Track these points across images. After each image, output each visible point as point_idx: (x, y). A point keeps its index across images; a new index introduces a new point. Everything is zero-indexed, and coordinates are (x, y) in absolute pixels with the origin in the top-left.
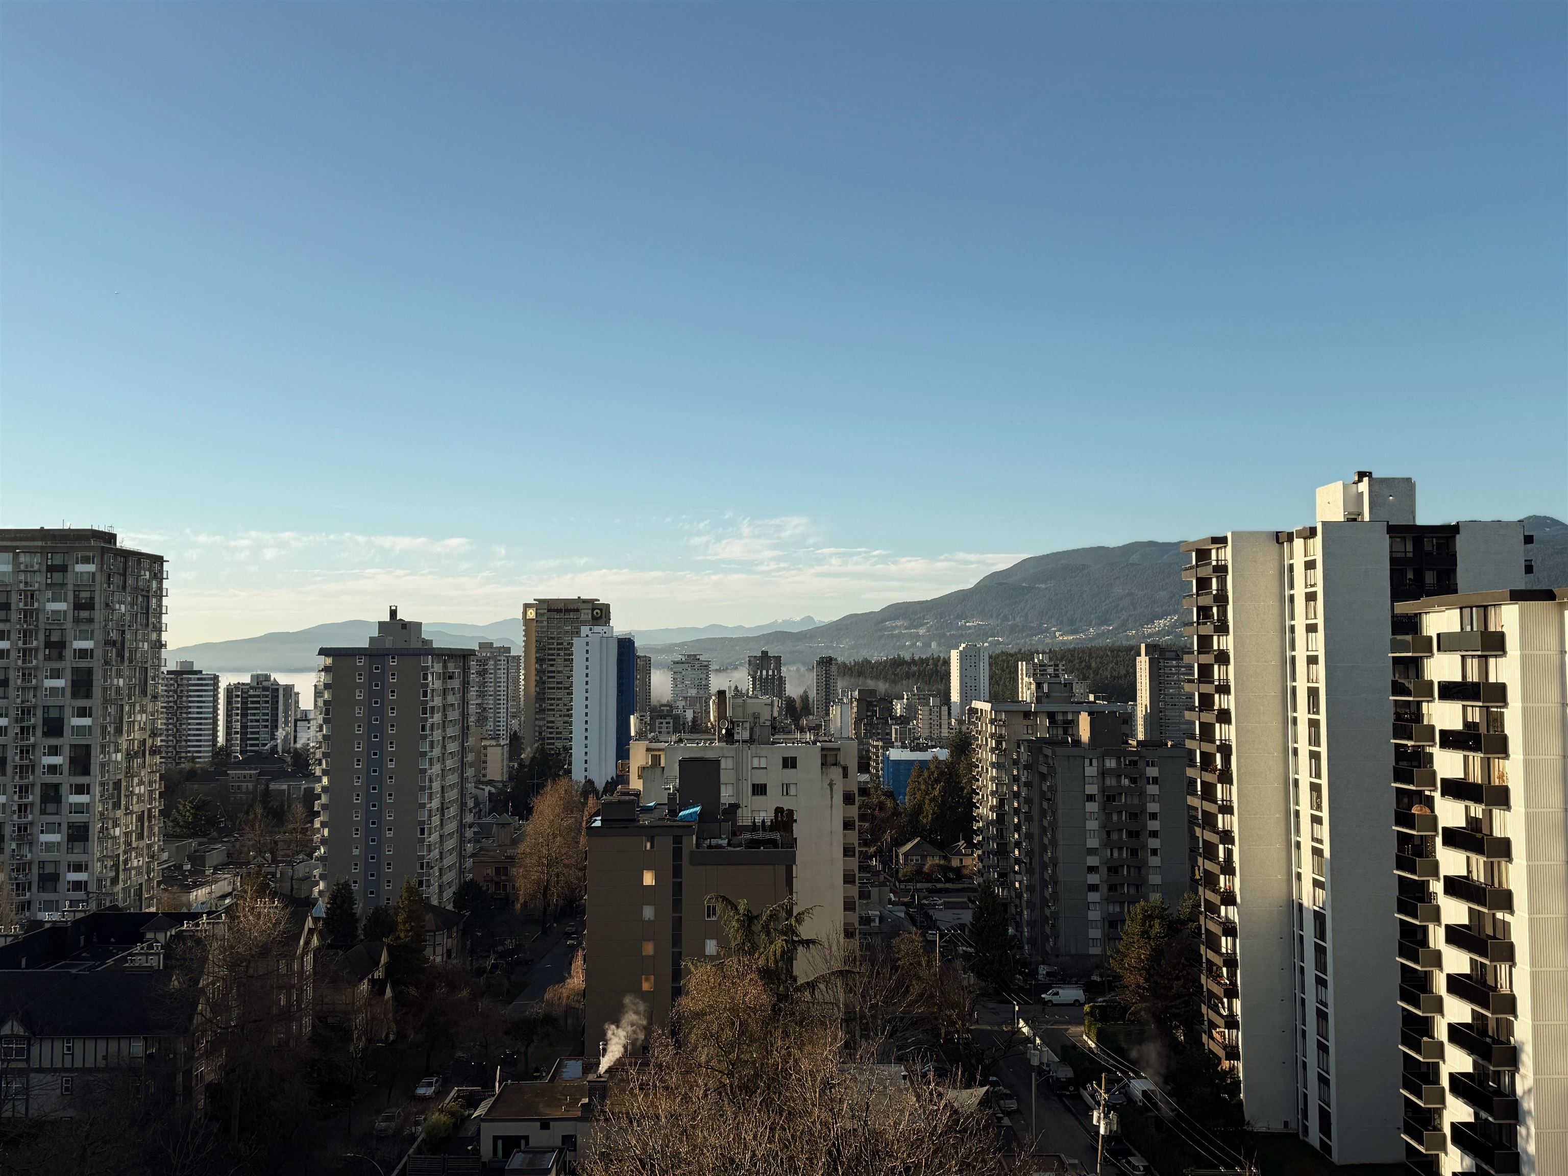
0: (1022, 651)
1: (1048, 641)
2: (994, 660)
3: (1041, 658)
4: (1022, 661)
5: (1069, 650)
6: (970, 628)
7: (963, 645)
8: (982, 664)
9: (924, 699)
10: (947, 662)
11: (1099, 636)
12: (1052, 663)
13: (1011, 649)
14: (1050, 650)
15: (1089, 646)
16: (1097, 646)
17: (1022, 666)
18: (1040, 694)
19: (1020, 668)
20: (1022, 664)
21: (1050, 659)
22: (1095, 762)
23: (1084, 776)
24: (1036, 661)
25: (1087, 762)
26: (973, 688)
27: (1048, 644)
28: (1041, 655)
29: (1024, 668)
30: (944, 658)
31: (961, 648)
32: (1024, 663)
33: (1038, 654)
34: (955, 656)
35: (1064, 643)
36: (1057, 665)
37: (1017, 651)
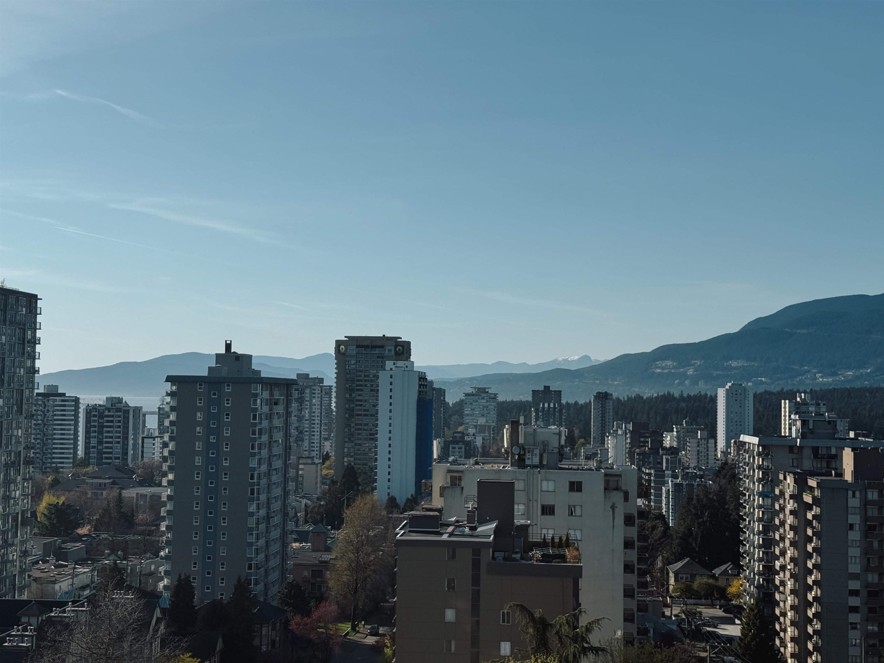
0: (785, 390)
1: (808, 381)
2: (759, 398)
3: (803, 397)
4: (785, 400)
5: (829, 391)
6: (734, 368)
7: (729, 384)
8: (747, 402)
9: (692, 432)
10: (714, 400)
11: (857, 378)
12: (814, 402)
13: (774, 388)
14: (811, 390)
15: (848, 387)
16: (856, 387)
17: (785, 405)
18: (805, 430)
19: (783, 405)
20: (785, 404)
21: (812, 399)
22: (857, 494)
23: (847, 507)
24: (798, 399)
25: (850, 493)
26: (738, 423)
27: (808, 384)
28: (803, 395)
29: (787, 406)
30: (711, 396)
31: (727, 387)
32: (787, 401)
33: (800, 393)
34: (721, 394)
35: (823, 384)
36: (819, 404)
37: (779, 390)
